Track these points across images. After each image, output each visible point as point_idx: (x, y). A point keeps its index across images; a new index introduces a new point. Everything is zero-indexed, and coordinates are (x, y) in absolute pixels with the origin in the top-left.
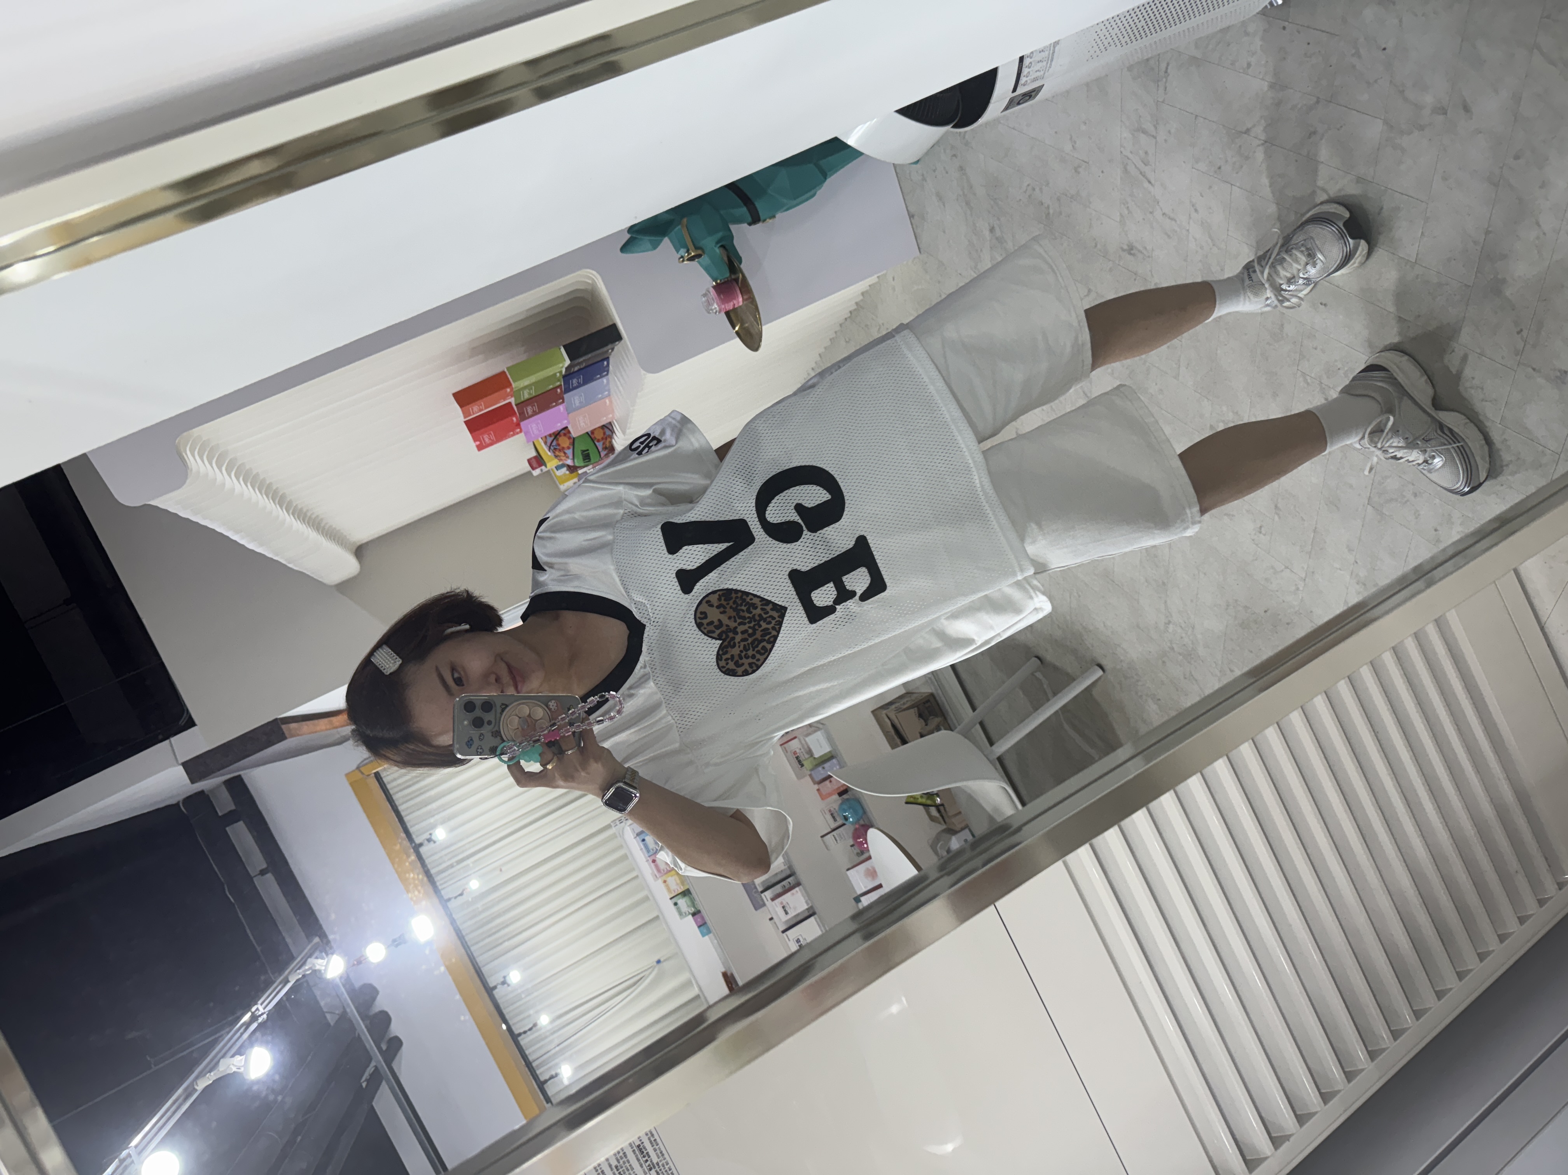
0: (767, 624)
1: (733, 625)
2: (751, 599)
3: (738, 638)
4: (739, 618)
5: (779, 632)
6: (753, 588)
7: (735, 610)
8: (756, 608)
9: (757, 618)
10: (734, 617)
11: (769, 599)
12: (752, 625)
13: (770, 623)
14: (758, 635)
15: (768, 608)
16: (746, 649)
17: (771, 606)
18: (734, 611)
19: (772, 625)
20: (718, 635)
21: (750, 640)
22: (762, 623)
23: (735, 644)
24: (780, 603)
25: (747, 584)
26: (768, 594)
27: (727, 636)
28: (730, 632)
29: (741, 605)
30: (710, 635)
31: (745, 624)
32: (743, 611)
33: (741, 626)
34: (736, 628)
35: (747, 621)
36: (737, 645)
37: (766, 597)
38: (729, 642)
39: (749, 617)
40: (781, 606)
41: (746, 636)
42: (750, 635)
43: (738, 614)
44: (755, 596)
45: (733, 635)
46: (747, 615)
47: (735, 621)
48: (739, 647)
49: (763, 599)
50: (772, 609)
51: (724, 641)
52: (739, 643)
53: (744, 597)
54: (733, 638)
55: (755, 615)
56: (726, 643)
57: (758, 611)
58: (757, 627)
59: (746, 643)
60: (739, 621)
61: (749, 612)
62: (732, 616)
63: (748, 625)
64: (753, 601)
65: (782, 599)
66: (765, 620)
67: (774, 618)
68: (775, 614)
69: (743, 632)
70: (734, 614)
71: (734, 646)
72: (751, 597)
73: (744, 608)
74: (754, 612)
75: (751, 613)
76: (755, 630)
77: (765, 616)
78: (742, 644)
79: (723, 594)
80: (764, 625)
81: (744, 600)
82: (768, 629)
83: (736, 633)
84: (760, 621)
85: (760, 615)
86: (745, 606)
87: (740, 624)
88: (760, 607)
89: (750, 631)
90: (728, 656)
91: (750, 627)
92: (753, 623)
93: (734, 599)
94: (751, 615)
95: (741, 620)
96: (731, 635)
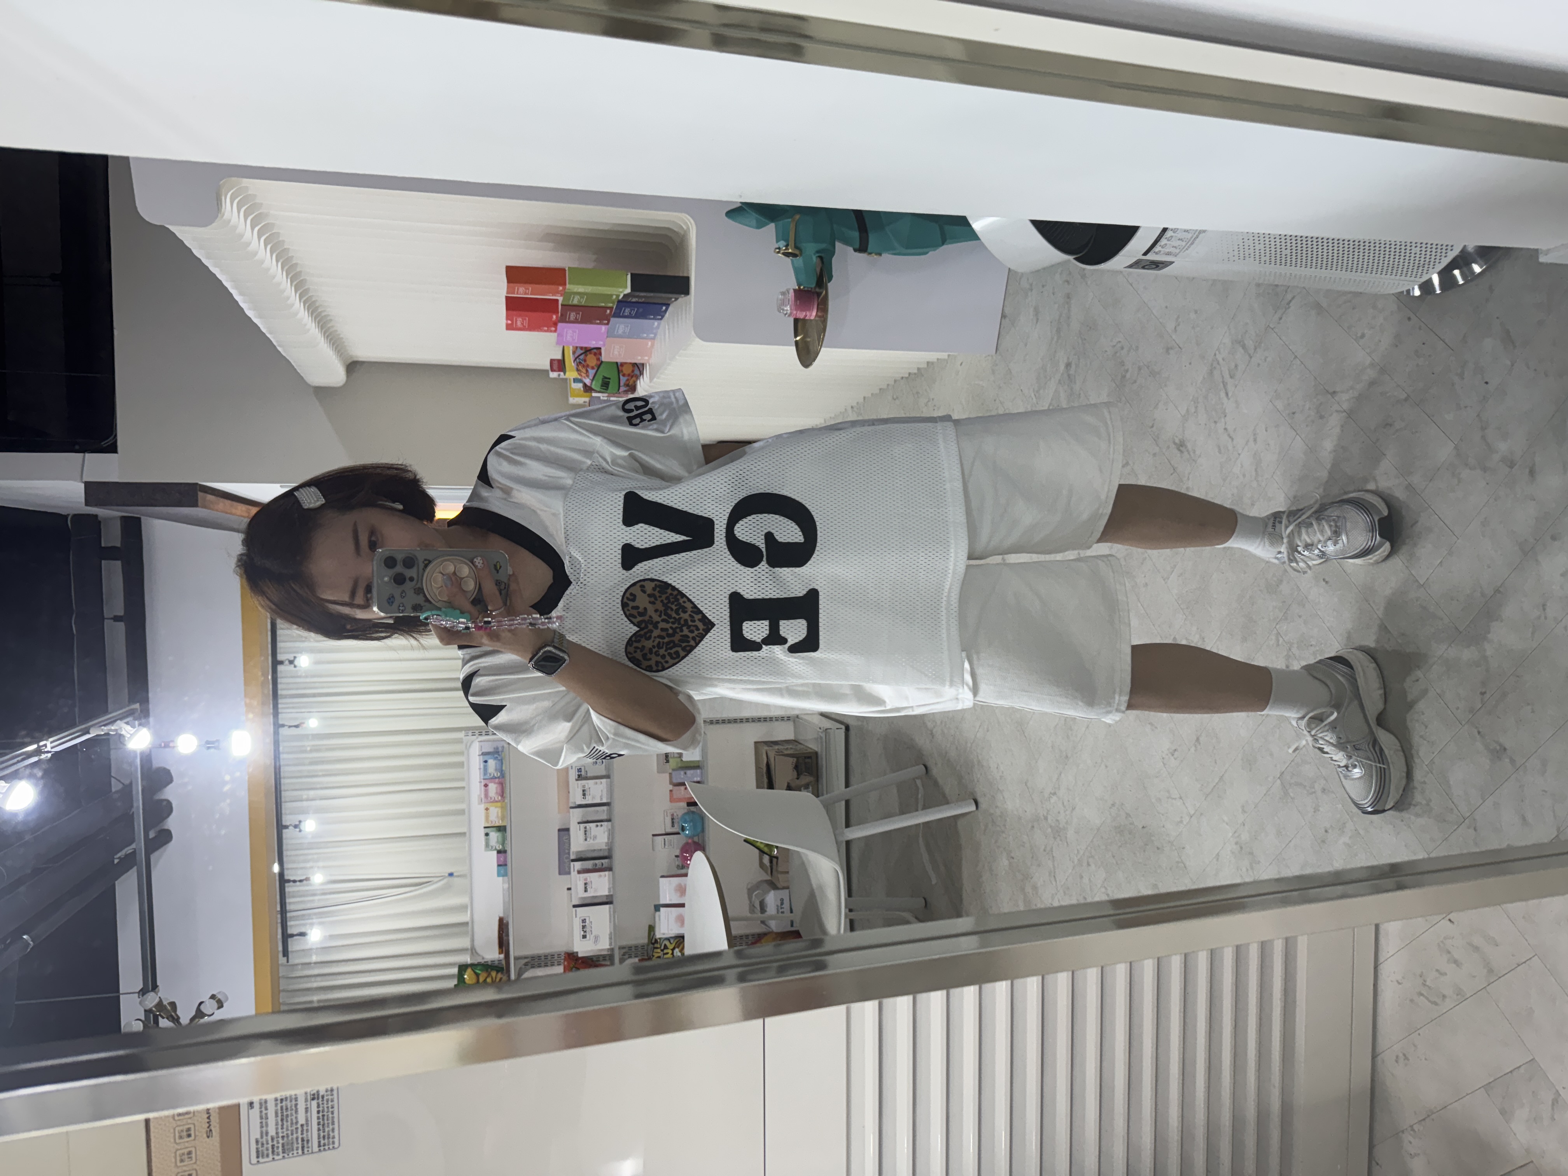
0: (690, 632)
1: (656, 618)
2: (684, 602)
3: (656, 633)
4: (665, 615)
5: (697, 644)
6: (691, 593)
7: (664, 605)
8: (685, 612)
9: (682, 622)
10: (661, 612)
11: (702, 609)
12: (674, 626)
13: (692, 632)
14: (676, 638)
15: (697, 617)
16: (659, 646)
17: (700, 616)
19: (693, 635)
20: (638, 622)
21: (667, 640)
22: (684, 628)
23: (650, 637)
24: (710, 618)
25: (687, 586)
26: (703, 604)
27: (646, 627)
28: (651, 624)
29: (672, 604)
30: (631, 618)
31: (668, 622)
32: (672, 609)
33: (664, 623)
34: (658, 622)
36: (652, 639)
37: (699, 606)
38: (646, 633)
39: (674, 618)
40: (710, 621)
41: (664, 634)
42: (669, 635)
43: (665, 610)
44: (690, 600)
45: (652, 628)
46: (674, 615)
47: (660, 616)
48: (654, 642)
49: (695, 607)
50: (699, 620)
51: (641, 629)
52: (655, 638)
53: (679, 597)
54: (651, 631)
56: (642, 633)
57: (686, 616)
58: (678, 630)
59: (661, 641)
60: (664, 617)
61: (677, 613)
62: (660, 609)
63: (670, 625)
64: (685, 605)
65: (714, 615)
66: (689, 627)
67: (698, 629)
68: (701, 626)
69: (663, 630)
70: (662, 608)
71: (648, 639)
72: (685, 599)
73: (674, 607)
74: (682, 615)
75: (679, 614)
76: (675, 632)
77: (690, 623)
78: (658, 640)
79: (660, 585)
80: (686, 631)
81: (678, 599)
82: (687, 636)
83: (656, 628)
84: (683, 626)
85: (686, 621)
86: (676, 606)
87: (663, 620)
88: (689, 613)
89: (670, 631)
90: (639, 646)
91: (671, 628)
92: (676, 625)
93: (668, 595)
94: (677, 617)
95: (666, 617)
96: (650, 627)
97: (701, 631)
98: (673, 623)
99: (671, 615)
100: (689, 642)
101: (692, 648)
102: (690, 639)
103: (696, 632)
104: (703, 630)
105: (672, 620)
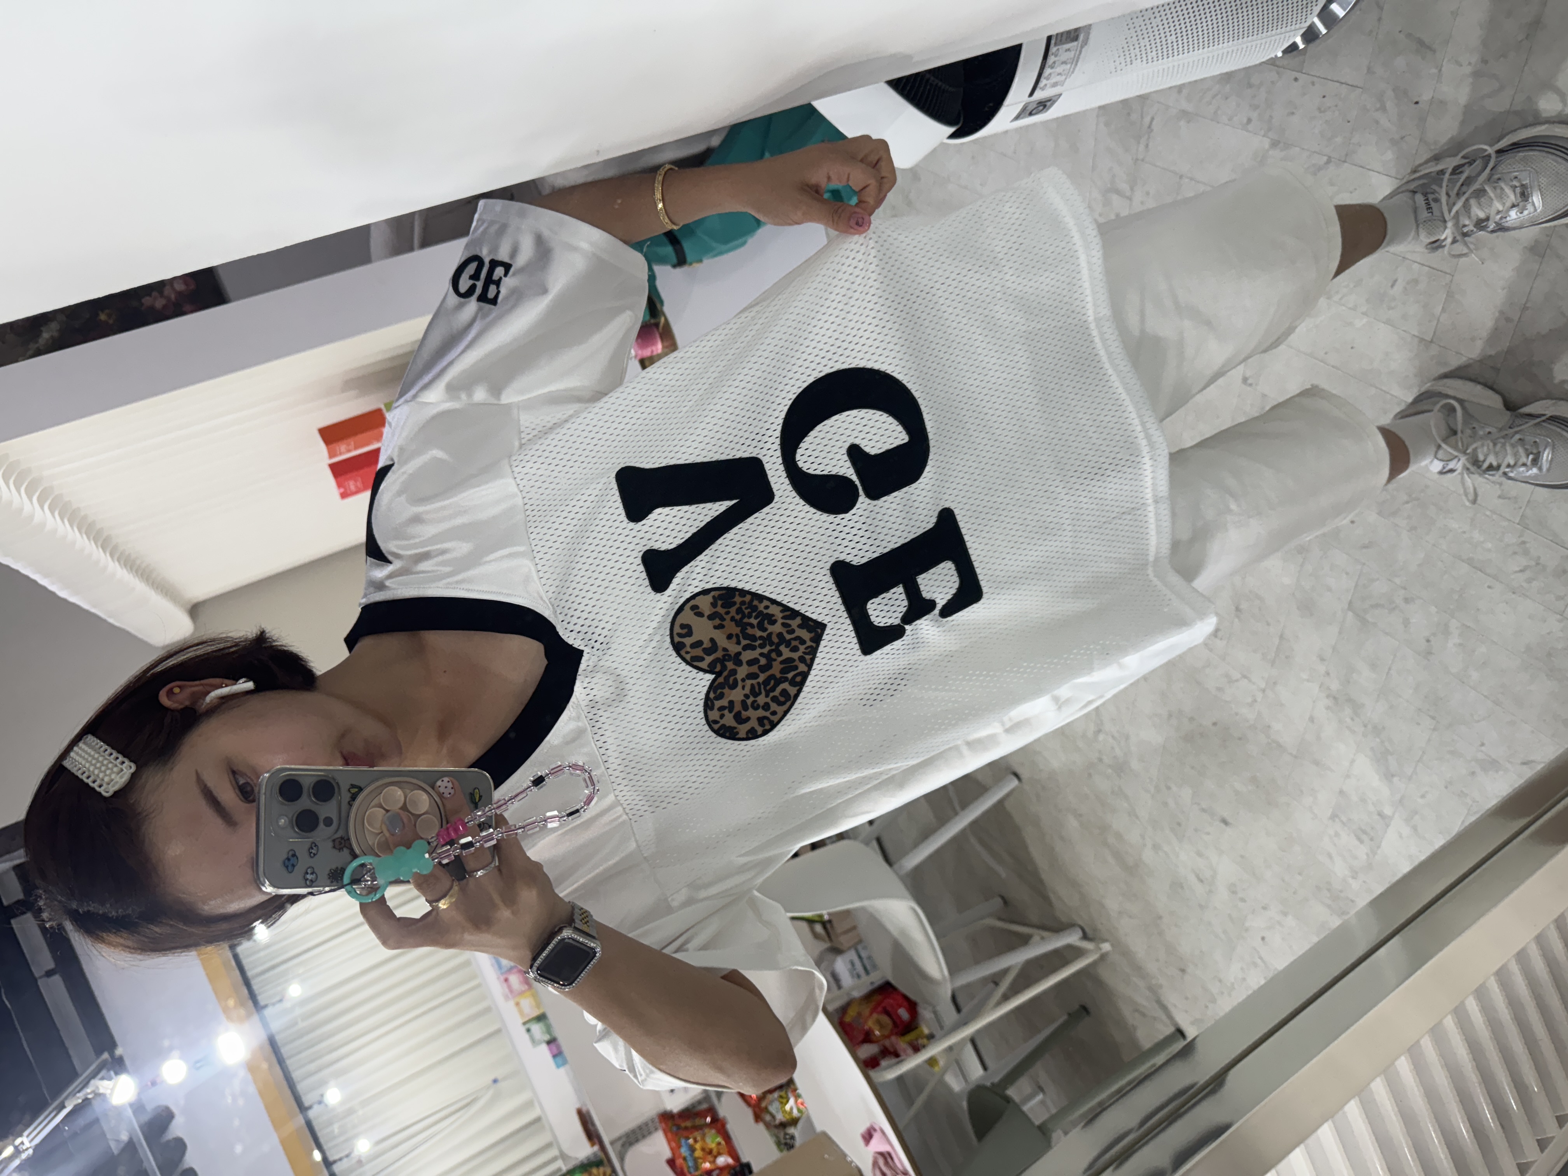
0: (792, 651)
6: (770, 589)
14: (776, 670)
16: (754, 693)
18: (737, 626)
19: (799, 653)
21: (762, 677)
23: (736, 682)
24: (814, 617)
25: (760, 582)
26: (796, 600)
36: (740, 684)
37: (791, 605)
50: (799, 626)
53: (756, 603)
59: (754, 682)
61: (762, 628)
65: (819, 611)
68: (805, 635)
72: (766, 603)
78: (749, 683)
79: (720, 595)
81: (756, 607)
90: (724, 702)
93: (738, 606)
94: (765, 634)
95: (747, 642)
96: (730, 665)
97: (809, 643)
98: (762, 646)
99: (754, 636)
100: (796, 668)
101: (805, 676)
102: (797, 663)
103: (802, 648)
104: (812, 640)
105: (759, 642)
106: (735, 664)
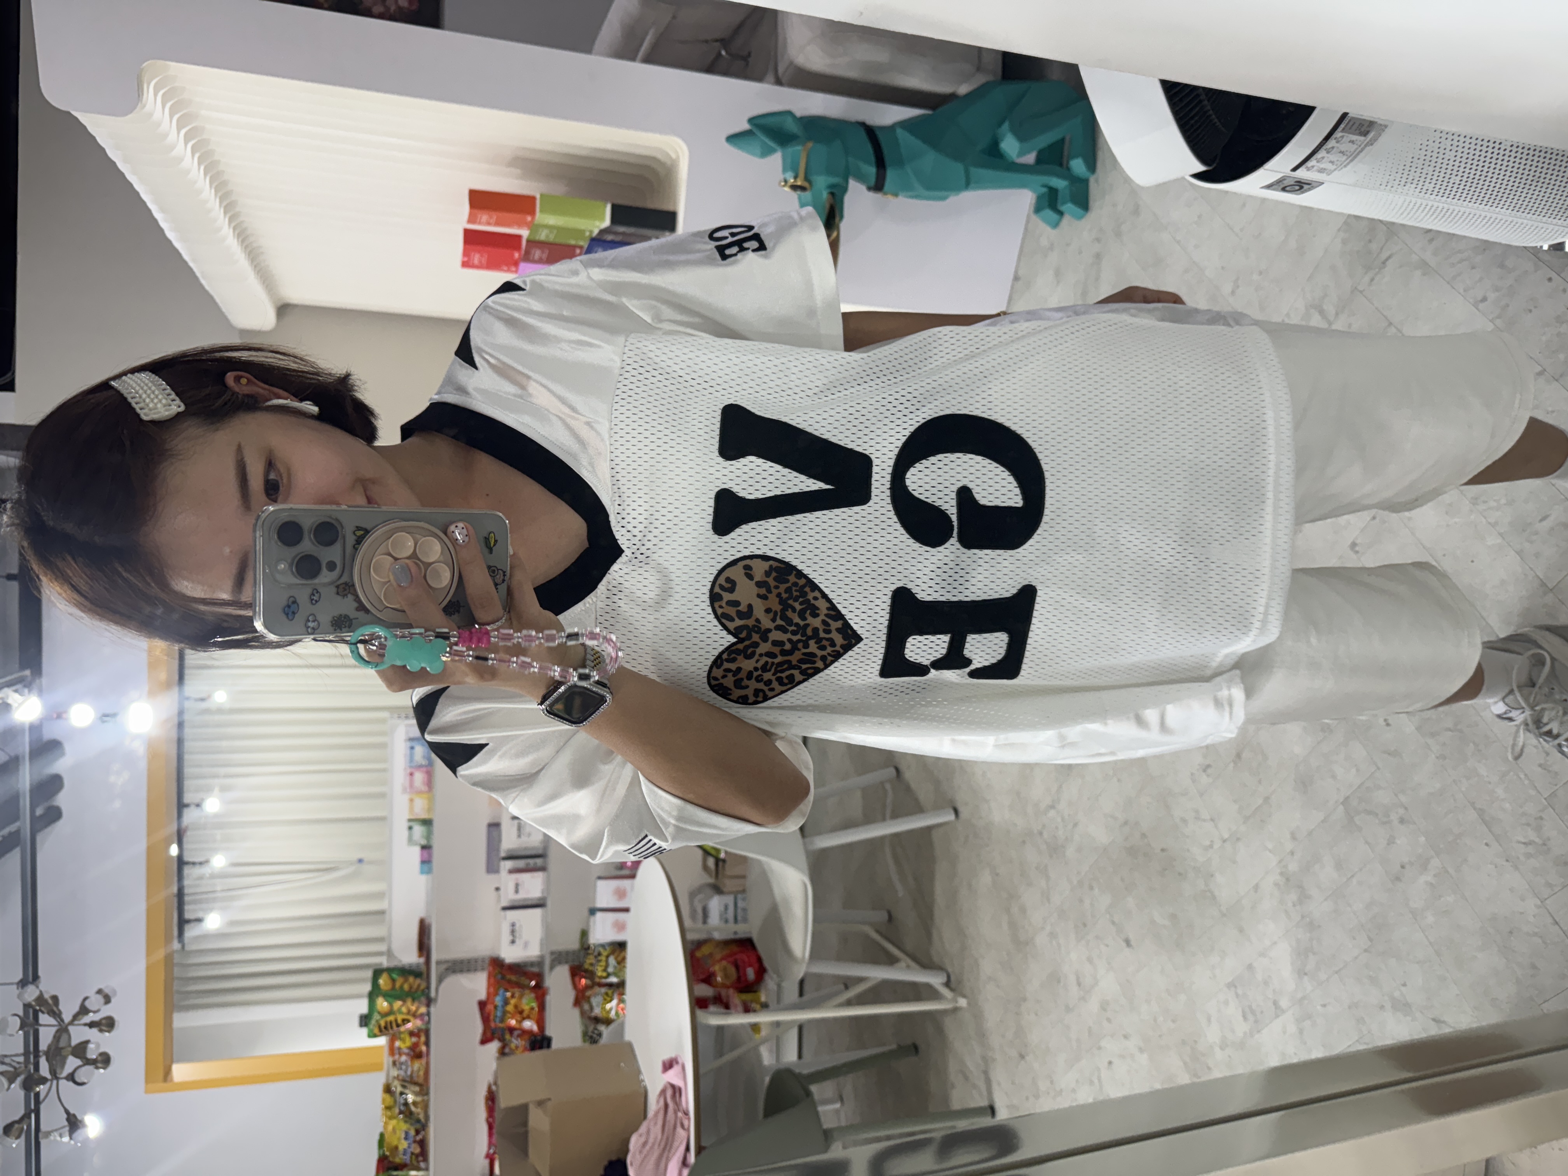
0: (819, 648)
1: (766, 623)
2: (816, 598)
3: (764, 647)
4: (781, 619)
5: (827, 666)
6: (827, 583)
7: (782, 602)
8: (815, 615)
9: (809, 632)
10: (776, 613)
11: (843, 612)
12: (795, 638)
13: (823, 648)
14: (794, 658)
15: (835, 625)
16: (765, 669)
17: (839, 624)
18: (780, 603)
19: (823, 652)
20: (735, 629)
21: (779, 659)
22: (812, 643)
23: (753, 653)
24: (855, 627)
25: (821, 571)
26: (846, 604)
27: (749, 637)
28: (757, 632)
29: (796, 600)
30: (724, 621)
31: (785, 631)
32: (794, 610)
33: (779, 633)
34: (769, 631)
35: (791, 628)
36: (756, 657)
37: (839, 607)
38: (747, 647)
39: (797, 625)
40: (854, 632)
41: (776, 650)
42: (784, 653)
43: (783, 611)
44: (825, 596)
45: (758, 640)
46: (797, 620)
47: (774, 620)
48: (757, 661)
49: (833, 607)
50: (838, 630)
51: (740, 641)
52: (761, 655)
53: (807, 589)
54: (756, 645)
55: (807, 625)
56: (740, 646)
57: (816, 622)
58: (800, 645)
59: (770, 660)
60: (779, 622)
61: (802, 616)
62: (774, 610)
63: (789, 636)
64: (817, 603)
65: (863, 623)
66: (819, 641)
67: (833, 644)
68: (839, 639)
69: (775, 643)
70: (777, 607)
71: (749, 657)
72: (817, 594)
73: (798, 607)
74: (810, 620)
75: (804, 619)
76: (795, 648)
77: (822, 635)
78: (765, 659)
79: (777, 567)
80: (813, 647)
81: (806, 594)
82: (813, 653)
83: (765, 639)
84: (810, 638)
85: (816, 630)
86: (801, 604)
87: (778, 628)
88: (822, 617)
89: (788, 646)
90: (733, 666)
91: (790, 640)
92: (798, 637)
93: (789, 585)
94: (802, 623)
95: (782, 623)
96: (756, 637)
97: (837, 647)
98: (794, 633)
99: (791, 620)
100: (814, 662)
101: (819, 674)
102: (817, 658)
103: (828, 649)
104: (841, 645)
105: (793, 628)
106: (761, 638)
